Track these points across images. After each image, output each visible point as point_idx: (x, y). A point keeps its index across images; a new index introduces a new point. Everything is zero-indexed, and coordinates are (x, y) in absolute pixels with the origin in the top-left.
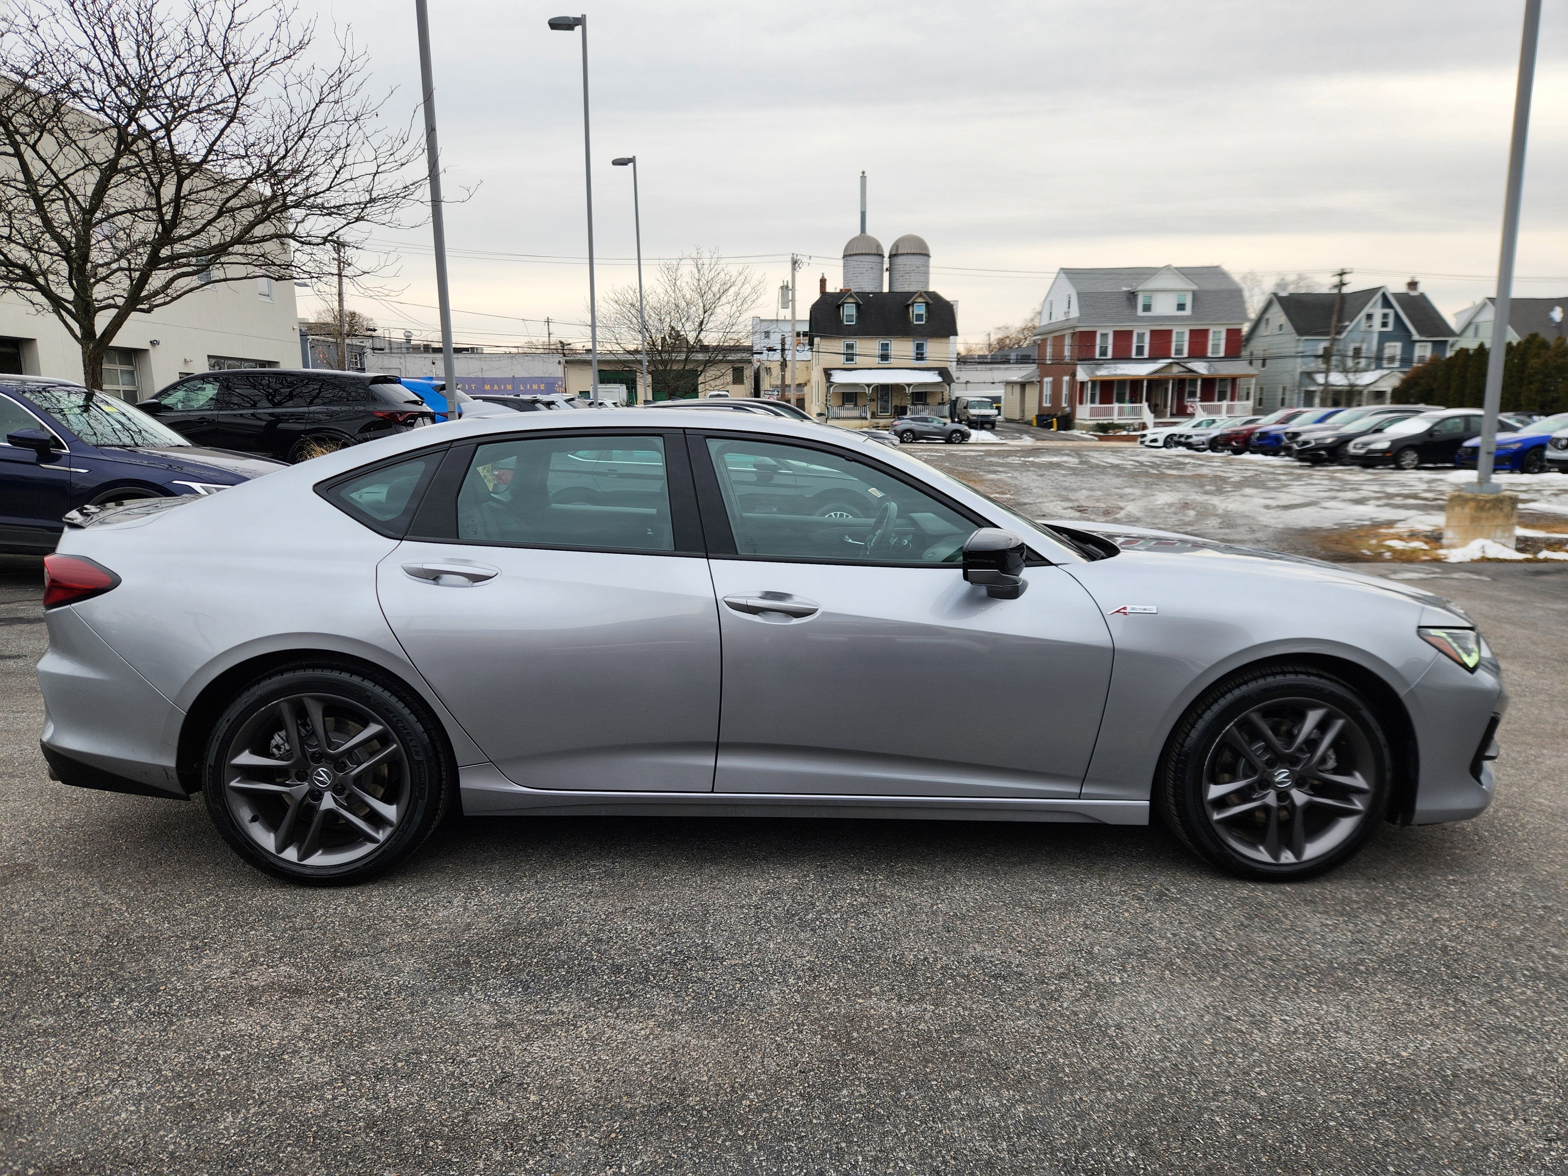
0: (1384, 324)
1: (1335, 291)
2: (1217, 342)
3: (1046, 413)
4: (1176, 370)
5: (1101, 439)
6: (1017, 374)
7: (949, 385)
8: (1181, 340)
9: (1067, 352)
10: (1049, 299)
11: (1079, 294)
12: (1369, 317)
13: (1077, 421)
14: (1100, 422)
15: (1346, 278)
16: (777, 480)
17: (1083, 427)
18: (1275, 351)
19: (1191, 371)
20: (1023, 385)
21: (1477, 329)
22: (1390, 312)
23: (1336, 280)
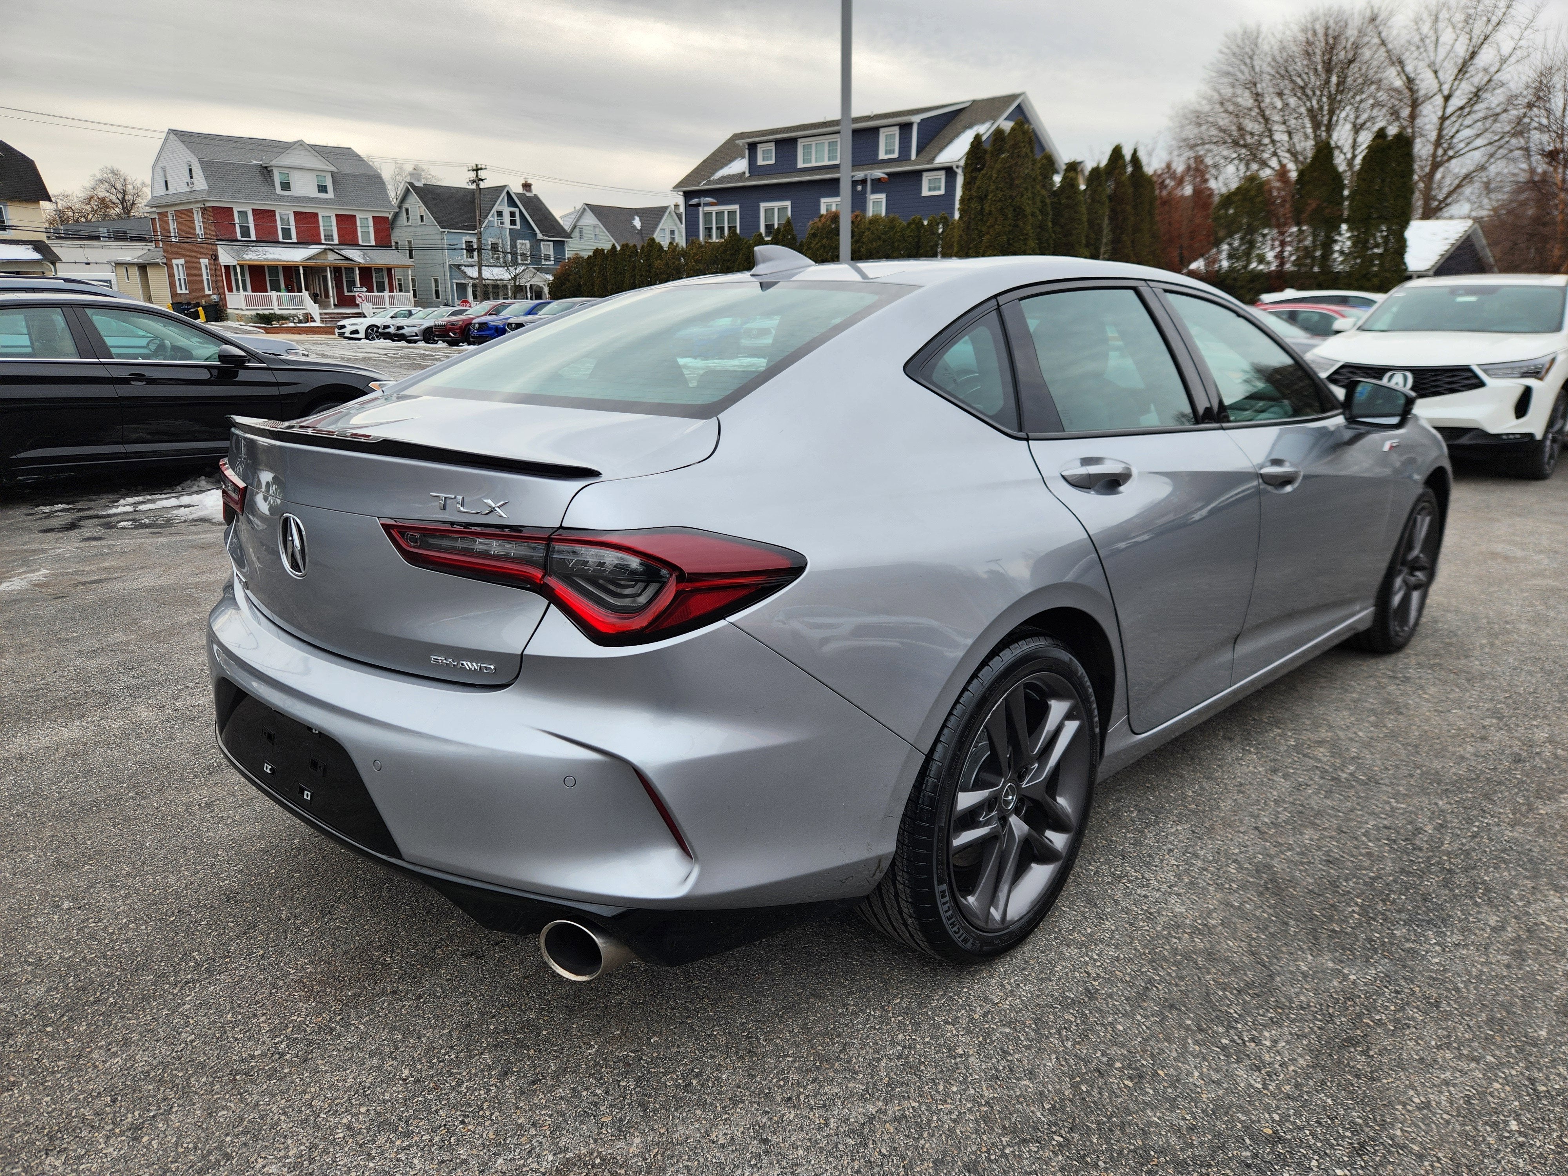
0: (513, 222)
1: (474, 186)
2: (366, 231)
3: (184, 301)
4: (331, 257)
5: (267, 331)
6: (133, 253)
7: (53, 264)
8: (328, 225)
9: (199, 230)
10: (160, 164)
11: (201, 162)
12: (500, 214)
13: (229, 311)
14: (260, 312)
15: (482, 174)
16: (243, 375)
17: (239, 318)
18: (421, 242)
19: (347, 259)
20: (143, 268)
21: (581, 232)
22: (516, 210)
23: (472, 175)
